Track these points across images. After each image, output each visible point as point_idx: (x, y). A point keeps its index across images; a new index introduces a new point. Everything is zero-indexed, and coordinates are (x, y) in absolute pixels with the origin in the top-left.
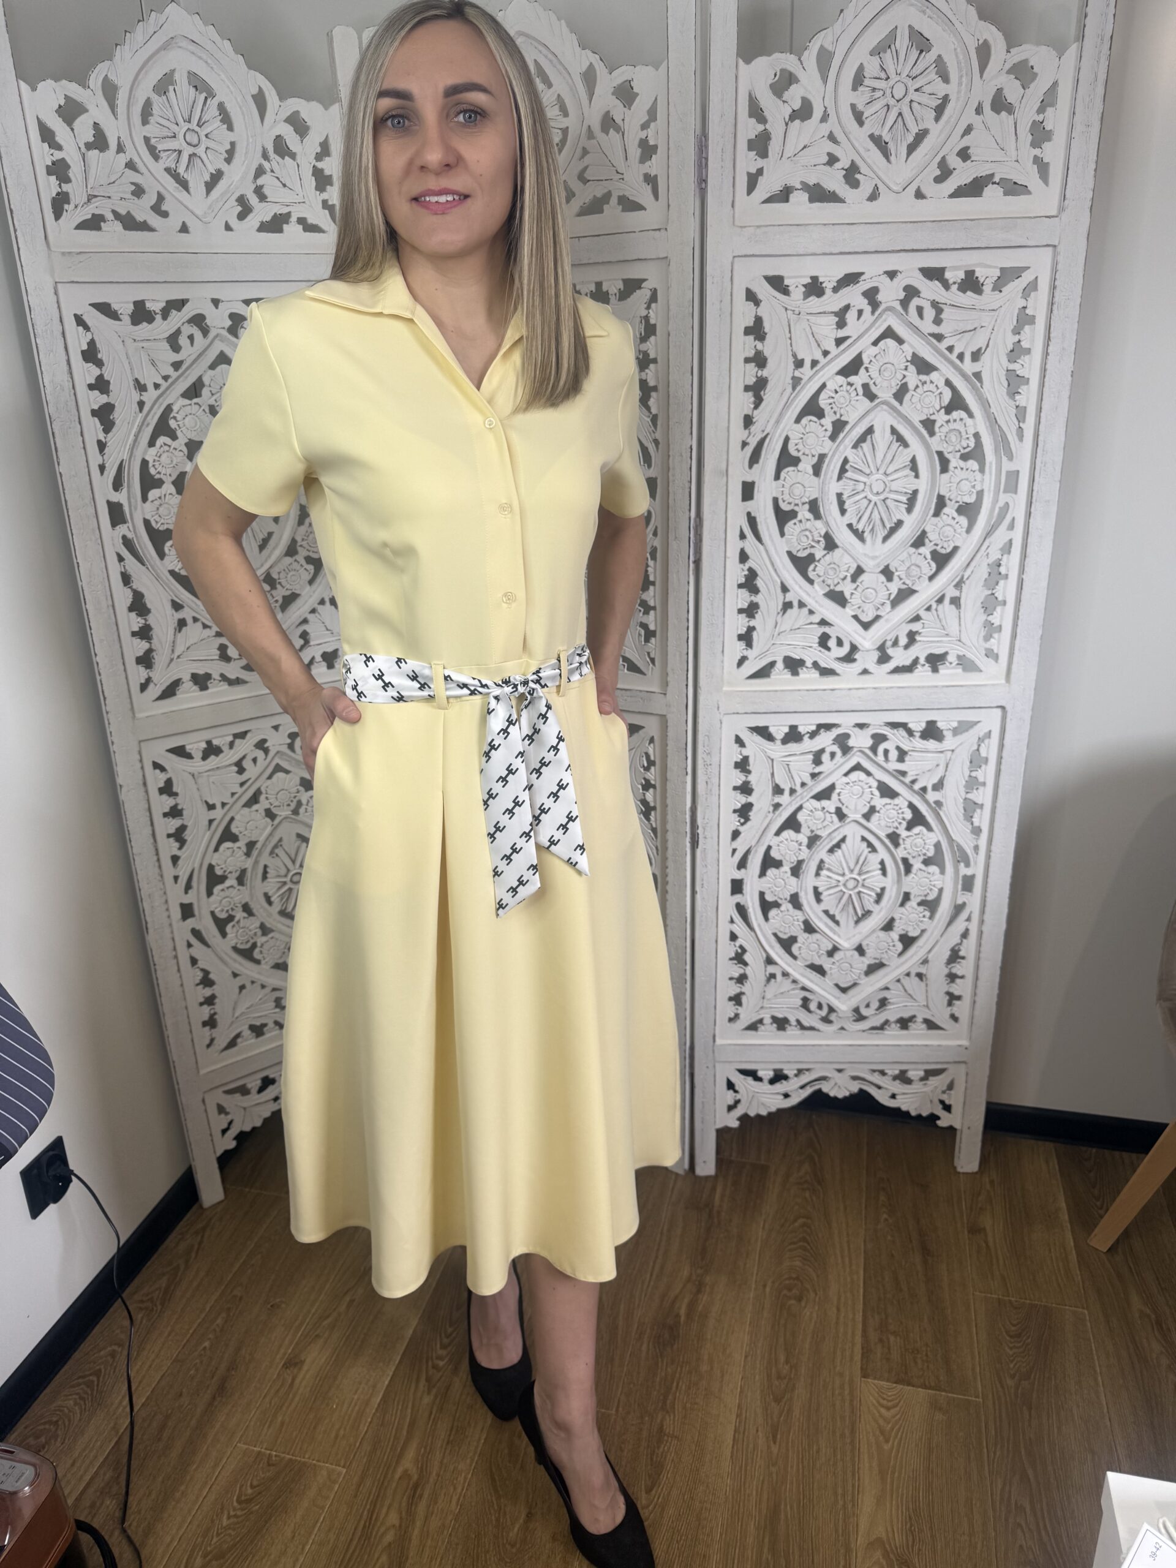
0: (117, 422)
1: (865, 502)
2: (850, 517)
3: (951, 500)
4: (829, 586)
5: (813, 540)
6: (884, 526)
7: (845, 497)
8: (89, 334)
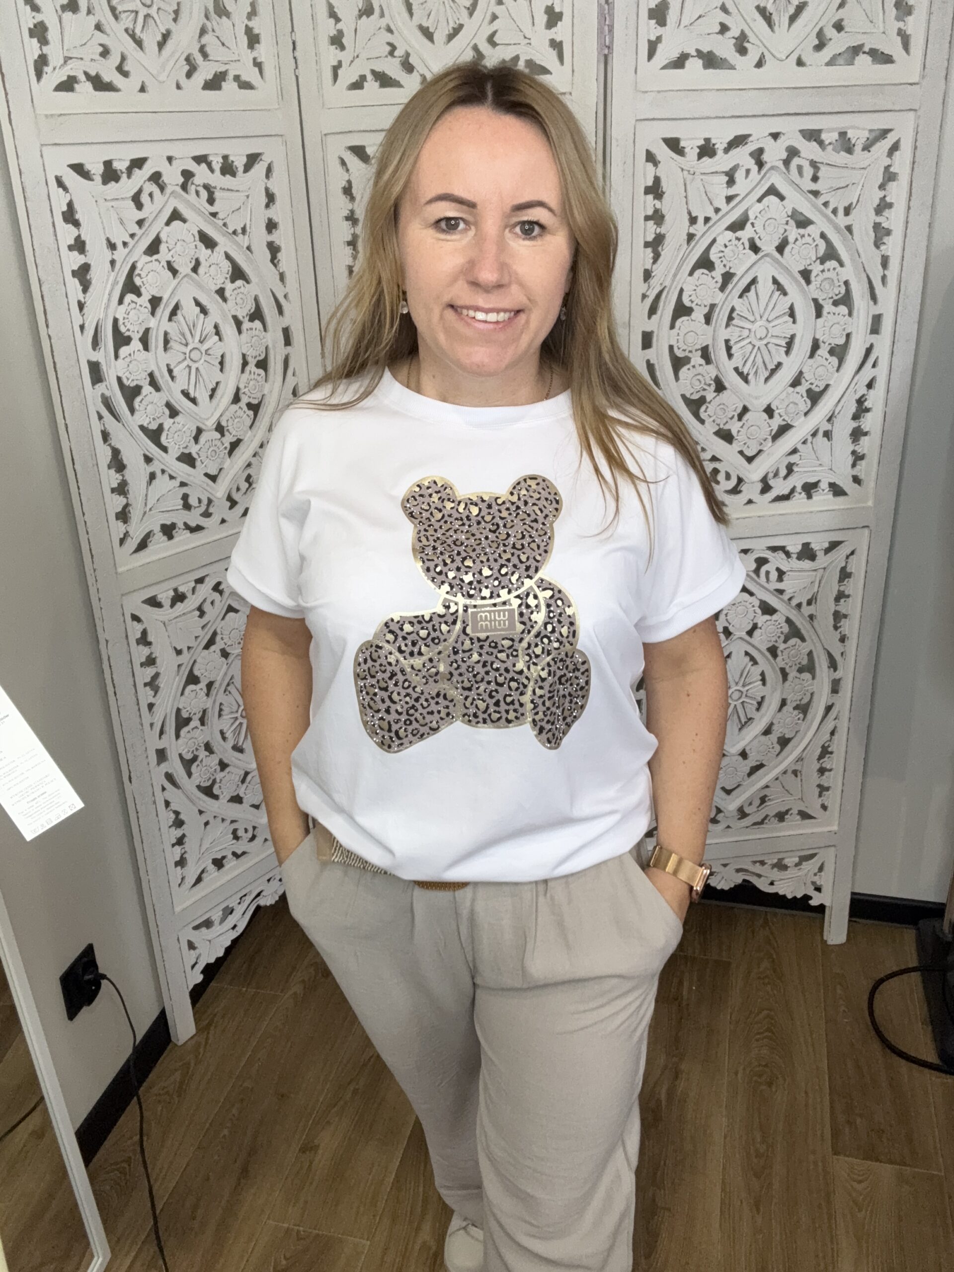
0: (93, 282)
1: (750, 347)
2: (737, 361)
3: (824, 343)
4: (719, 425)
5: (705, 384)
6: (766, 368)
7: (732, 343)
8: (68, 195)
